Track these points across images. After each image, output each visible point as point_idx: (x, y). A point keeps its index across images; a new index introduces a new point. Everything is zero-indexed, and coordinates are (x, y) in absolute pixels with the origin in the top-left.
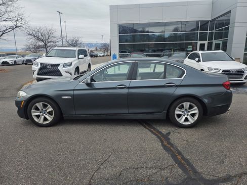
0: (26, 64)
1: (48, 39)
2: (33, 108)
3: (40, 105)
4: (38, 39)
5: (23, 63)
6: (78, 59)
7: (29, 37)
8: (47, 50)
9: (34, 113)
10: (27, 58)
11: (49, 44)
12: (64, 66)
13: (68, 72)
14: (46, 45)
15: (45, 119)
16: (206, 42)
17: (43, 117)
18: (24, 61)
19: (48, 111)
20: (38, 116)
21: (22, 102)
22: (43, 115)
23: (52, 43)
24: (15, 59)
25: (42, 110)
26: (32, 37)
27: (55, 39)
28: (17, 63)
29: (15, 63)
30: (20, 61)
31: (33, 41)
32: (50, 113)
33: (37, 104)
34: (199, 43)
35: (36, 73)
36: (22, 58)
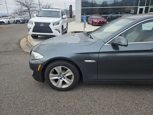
0: (16, 23)
1: (30, 5)
2: (51, 72)
3: (59, 69)
4: (23, 5)
5: (14, 23)
6: (62, 18)
7: (17, 3)
8: (30, 13)
9: (52, 77)
10: (16, 19)
11: (31, 8)
12: (53, 25)
13: (57, 30)
14: (29, 10)
15: (64, 83)
16: (144, 7)
17: (61, 81)
18: (14, 21)
19: (67, 75)
20: (56, 81)
21: (38, 65)
22: (61, 79)
23: (33, 8)
24: (8, 20)
25: (61, 73)
26: (19, 3)
27: (35, 5)
28: (10, 23)
29: (9, 23)
30: (12, 21)
31: (19, 6)
32: (69, 77)
33: (55, 68)
34: (139, 7)
35: (31, 30)
36: (13, 19)
